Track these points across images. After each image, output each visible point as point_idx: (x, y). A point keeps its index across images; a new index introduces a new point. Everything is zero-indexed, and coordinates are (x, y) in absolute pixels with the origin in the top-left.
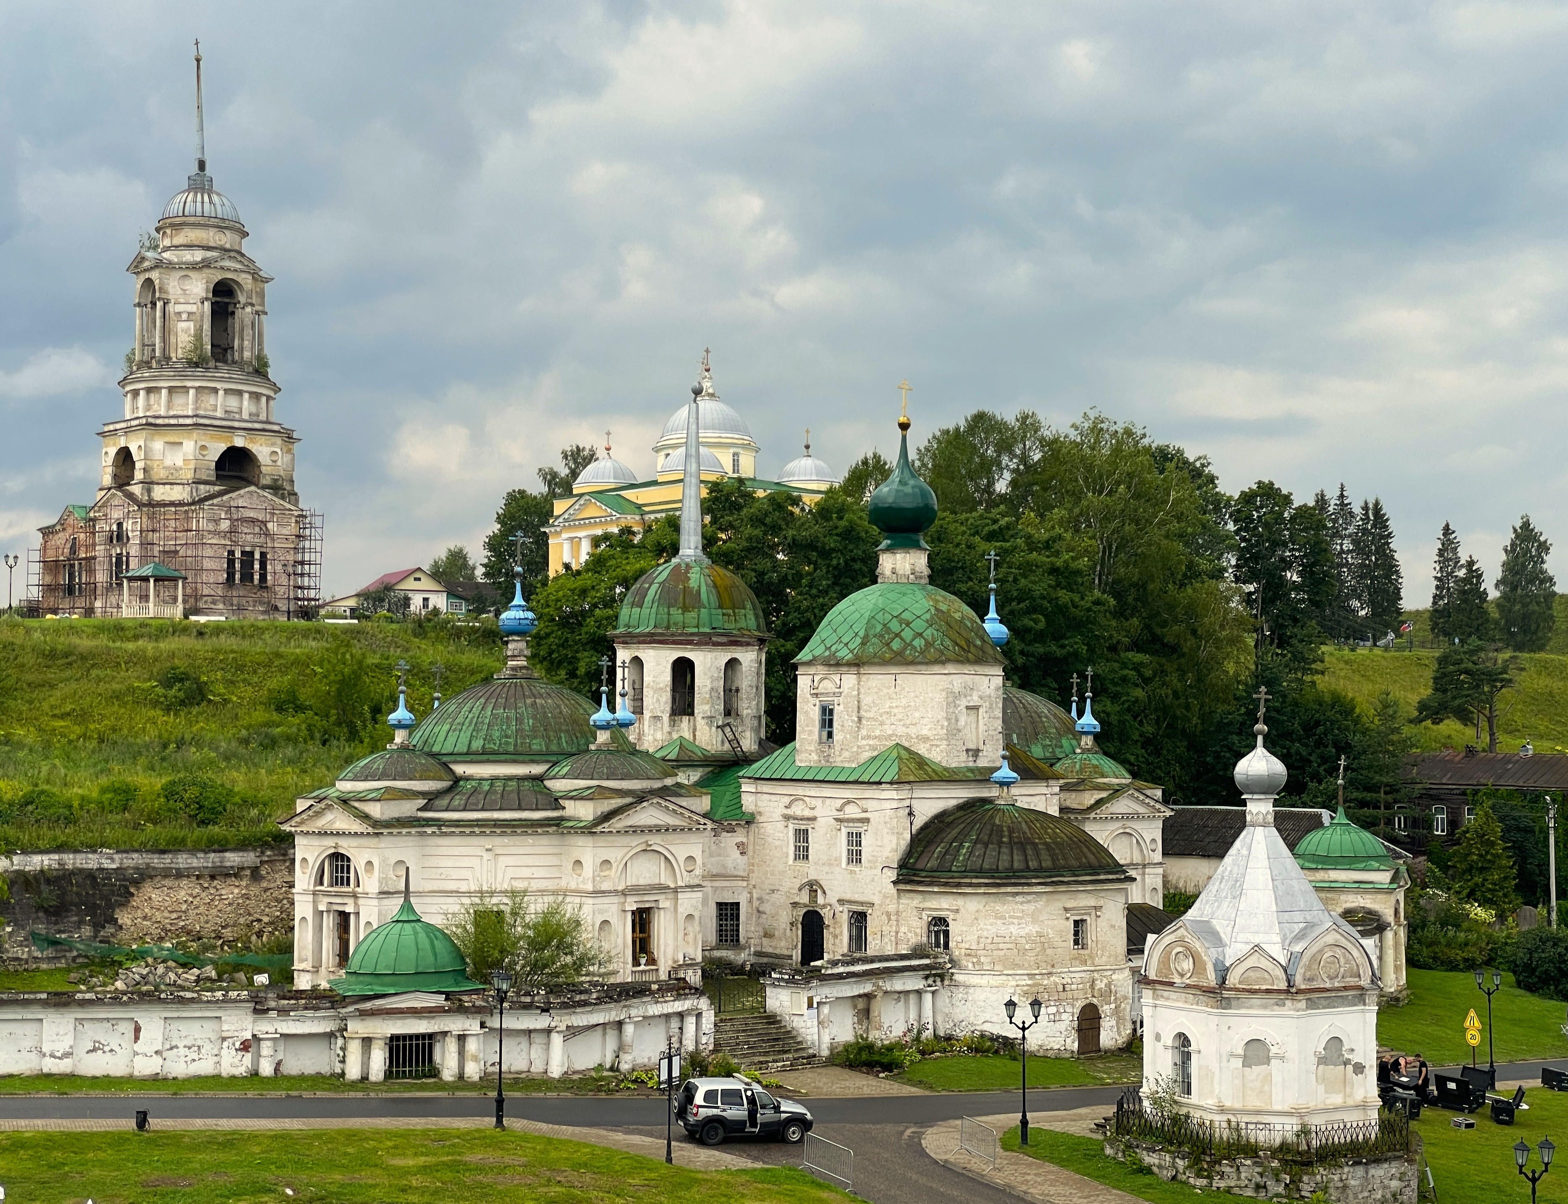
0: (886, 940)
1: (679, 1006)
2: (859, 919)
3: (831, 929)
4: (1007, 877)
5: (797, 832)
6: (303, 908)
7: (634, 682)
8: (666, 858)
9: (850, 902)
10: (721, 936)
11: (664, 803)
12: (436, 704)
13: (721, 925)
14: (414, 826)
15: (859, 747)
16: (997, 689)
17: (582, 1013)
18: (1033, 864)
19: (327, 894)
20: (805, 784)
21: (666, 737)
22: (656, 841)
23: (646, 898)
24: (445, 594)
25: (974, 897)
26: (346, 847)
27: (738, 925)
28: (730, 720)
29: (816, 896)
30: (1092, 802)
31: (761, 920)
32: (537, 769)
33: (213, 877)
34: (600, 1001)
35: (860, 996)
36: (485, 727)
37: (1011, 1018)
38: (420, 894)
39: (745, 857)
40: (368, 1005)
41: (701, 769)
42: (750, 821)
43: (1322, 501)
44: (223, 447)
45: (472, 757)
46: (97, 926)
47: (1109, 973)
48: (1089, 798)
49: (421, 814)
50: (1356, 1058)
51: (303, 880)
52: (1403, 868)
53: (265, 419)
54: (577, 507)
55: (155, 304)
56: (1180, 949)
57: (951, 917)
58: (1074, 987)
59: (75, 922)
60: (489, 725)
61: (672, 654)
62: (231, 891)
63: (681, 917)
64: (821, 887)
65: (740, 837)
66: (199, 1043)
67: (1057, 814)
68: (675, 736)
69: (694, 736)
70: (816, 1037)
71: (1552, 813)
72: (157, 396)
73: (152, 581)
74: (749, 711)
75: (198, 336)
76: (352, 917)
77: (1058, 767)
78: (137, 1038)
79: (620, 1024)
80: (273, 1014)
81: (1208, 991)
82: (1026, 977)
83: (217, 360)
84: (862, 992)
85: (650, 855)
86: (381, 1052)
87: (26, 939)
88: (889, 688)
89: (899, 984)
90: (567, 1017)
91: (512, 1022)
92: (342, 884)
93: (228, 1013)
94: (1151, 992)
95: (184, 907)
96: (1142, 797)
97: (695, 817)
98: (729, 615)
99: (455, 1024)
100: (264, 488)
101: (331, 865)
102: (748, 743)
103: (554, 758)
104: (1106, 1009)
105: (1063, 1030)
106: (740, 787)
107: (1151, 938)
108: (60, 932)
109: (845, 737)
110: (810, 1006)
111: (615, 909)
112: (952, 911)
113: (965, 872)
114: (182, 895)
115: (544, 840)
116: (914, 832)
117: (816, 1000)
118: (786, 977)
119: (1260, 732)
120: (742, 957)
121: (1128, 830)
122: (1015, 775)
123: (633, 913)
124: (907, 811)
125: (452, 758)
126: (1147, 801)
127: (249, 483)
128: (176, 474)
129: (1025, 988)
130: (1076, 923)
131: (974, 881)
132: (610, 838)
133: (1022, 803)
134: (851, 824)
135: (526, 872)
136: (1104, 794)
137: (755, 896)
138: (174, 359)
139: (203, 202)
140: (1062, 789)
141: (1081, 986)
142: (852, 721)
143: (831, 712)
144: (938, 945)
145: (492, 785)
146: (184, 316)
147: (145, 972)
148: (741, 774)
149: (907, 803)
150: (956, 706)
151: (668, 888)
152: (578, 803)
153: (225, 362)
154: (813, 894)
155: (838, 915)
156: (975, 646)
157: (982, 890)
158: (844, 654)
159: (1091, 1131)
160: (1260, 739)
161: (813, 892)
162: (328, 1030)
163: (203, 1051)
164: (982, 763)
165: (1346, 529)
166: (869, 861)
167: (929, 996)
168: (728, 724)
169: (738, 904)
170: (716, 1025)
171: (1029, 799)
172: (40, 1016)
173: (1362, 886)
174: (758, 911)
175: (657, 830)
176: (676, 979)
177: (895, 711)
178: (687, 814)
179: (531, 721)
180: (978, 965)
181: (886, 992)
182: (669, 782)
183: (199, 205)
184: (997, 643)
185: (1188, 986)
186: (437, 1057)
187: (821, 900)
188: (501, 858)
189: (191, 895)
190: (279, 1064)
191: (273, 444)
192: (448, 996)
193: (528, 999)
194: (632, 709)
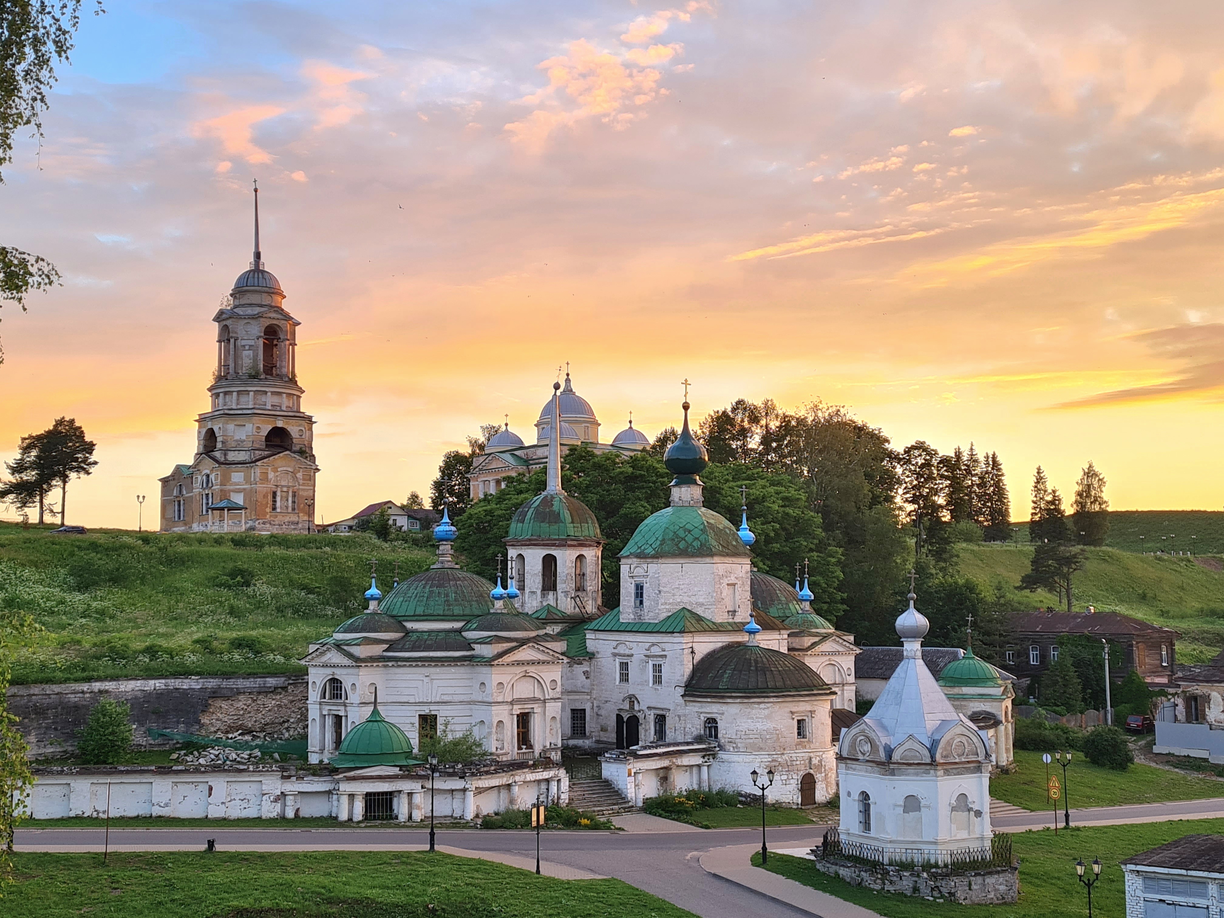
0: (677, 732)
1: (546, 775)
2: (661, 720)
3: (643, 726)
4: (754, 693)
5: (621, 664)
6: (314, 713)
7: (519, 570)
8: (538, 680)
9: (655, 708)
10: (574, 730)
11: (536, 646)
12: (396, 584)
13: (574, 724)
14: (380, 662)
15: (659, 610)
16: (747, 573)
17: (485, 779)
18: (771, 684)
19: (327, 704)
20: (626, 634)
21: (539, 604)
22: (532, 670)
23: (526, 706)
24: (406, 517)
25: (733, 705)
26: (340, 674)
27: (585, 724)
28: (579, 593)
29: (634, 705)
30: (809, 644)
31: (599, 721)
32: (458, 625)
33: (259, 693)
34: (496, 772)
35: (661, 768)
36: (425, 599)
37: (755, 782)
38: (385, 704)
39: (588, 680)
40: (352, 774)
41: (561, 625)
42: (591, 656)
43: (958, 455)
44: (270, 427)
45: (416, 617)
46: (188, 724)
47: (821, 753)
48: (808, 641)
49: (385, 654)
50: (976, 807)
51: (314, 695)
52: (1010, 686)
53: (295, 410)
54: (487, 461)
55: (229, 340)
56: (863, 738)
57: (719, 718)
58: (798, 763)
59: (174, 722)
60: (428, 598)
61: (542, 552)
62: (271, 702)
63: (548, 719)
64: (636, 699)
65: (585, 667)
66: (248, 797)
67: (786, 652)
68: (545, 604)
69: (557, 604)
70: (633, 795)
71: (1106, 650)
72: (230, 396)
73: (226, 510)
74: (591, 588)
75: (255, 359)
76: (343, 718)
77: (786, 622)
78: (210, 795)
79: (509, 786)
80: (294, 779)
81: (879, 764)
82: (767, 756)
83: (267, 374)
84: (662, 766)
85: (529, 678)
86: (361, 804)
87: (145, 733)
88: (678, 572)
89: (686, 760)
90: (475, 782)
91: (440, 784)
92: (337, 698)
93: (267, 778)
94: (844, 765)
95: (241, 712)
96: (841, 641)
97: (557, 655)
98: (578, 527)
99: (406, 786)
100: (294, 452)
101: (330, 686)
102: (591, 607)
103: (468, 618)
104: (818, 777)
105: (791, 790)
106: (585, 636)
107: (844, 730)
108: (166, 728)
109: (651, 604)
110: (630, 775)
111: (506, 713)
112: (719, 714)
113: (727, 690)
114: (240, 705)
115: (462, 670)
116: (695, 663)
117: (633, 771)
118: (614, 756)
119: (912, 599)
120: (585, 743)
121: (833, 662)
122: (759, 627)
123: (518, 716)
124: (691, 650)
125: (405, 618)
126: (845, 643)
127: (287, 449)
128: (242, 444)
129: (767, 764)
130: (799, 722)
131: (733, 694)
132: (502, 668)
133: (763, 645)
134: (655, 659)
135: (451, 691)
136: (816, 639)
137: (595, 705)
138: (241, 374)
139: (258, 278)
140: (789, 635)
141: (802, 762)
142: (655, 593)
143: (642, 587)
144: (711, 736)
145: (429, 635)
146: (247, 347)
147: (217, 753)
148: (585, 627)
149: (690, 645)
150: (720, 584)
151: (540, 700)
152: (483, 646)
153: (272, 375)
154: (632, 704)
155: (647, 716)
156: (732, 545)
157: (738, 700)
158: (649, 551)
159: (807, 854)
160: (912, 602)
161: (632, 703)
162: (327, 789)
163: (251, 802)
164: (738, 619)
165: (974, 470)
166: (667, 683)
167: (706, 768)
168: (578, 596)
169: (585, 710)
170: (570, 787)
171: (768, 642)
172: (151, 781)
173: (984, 697)
174: (597, 715)
175: (533, 663)
176: (545, 758)
177: (682, 587)
178: (551, 653)
179: (453, 595)
180: (737, 749)
181: (678, 766)
182: (541, 632)
183: (256, 280)
184: (747, 543)
185: (868, 761)
186: (395, 806)
187: (636, 707)
188: (435, 681)
189: (245, 704)
190: (298, 810)
191: (300, 426)
192: (401, 767)
193: (451, 770)
194: (517, 587)
